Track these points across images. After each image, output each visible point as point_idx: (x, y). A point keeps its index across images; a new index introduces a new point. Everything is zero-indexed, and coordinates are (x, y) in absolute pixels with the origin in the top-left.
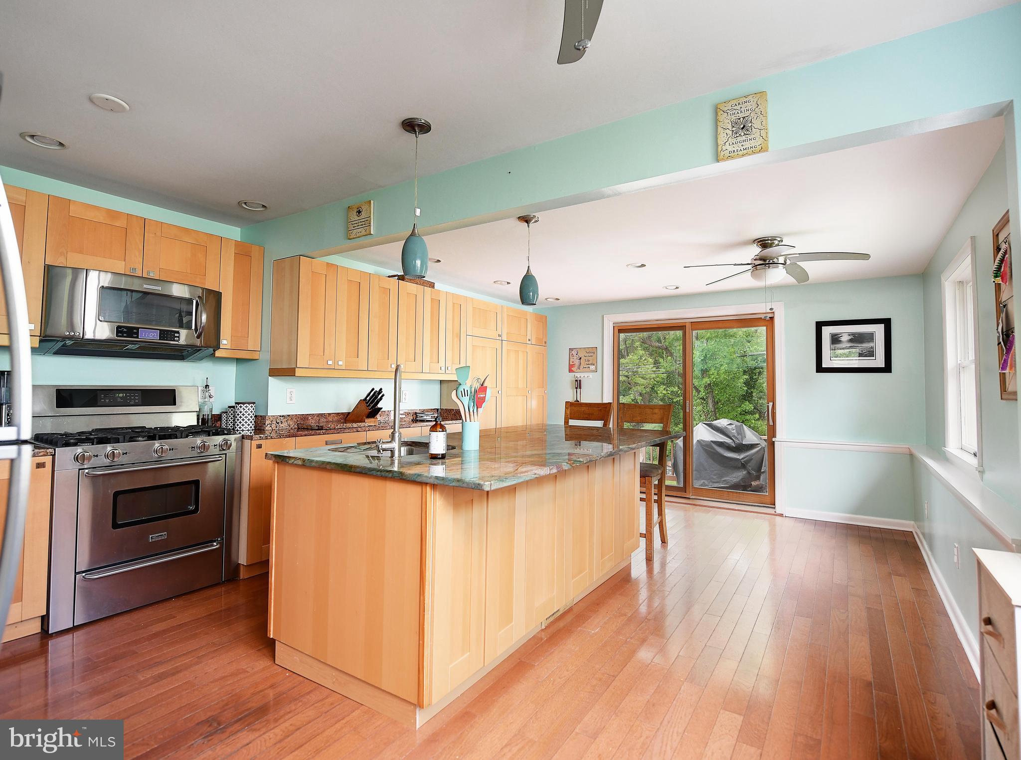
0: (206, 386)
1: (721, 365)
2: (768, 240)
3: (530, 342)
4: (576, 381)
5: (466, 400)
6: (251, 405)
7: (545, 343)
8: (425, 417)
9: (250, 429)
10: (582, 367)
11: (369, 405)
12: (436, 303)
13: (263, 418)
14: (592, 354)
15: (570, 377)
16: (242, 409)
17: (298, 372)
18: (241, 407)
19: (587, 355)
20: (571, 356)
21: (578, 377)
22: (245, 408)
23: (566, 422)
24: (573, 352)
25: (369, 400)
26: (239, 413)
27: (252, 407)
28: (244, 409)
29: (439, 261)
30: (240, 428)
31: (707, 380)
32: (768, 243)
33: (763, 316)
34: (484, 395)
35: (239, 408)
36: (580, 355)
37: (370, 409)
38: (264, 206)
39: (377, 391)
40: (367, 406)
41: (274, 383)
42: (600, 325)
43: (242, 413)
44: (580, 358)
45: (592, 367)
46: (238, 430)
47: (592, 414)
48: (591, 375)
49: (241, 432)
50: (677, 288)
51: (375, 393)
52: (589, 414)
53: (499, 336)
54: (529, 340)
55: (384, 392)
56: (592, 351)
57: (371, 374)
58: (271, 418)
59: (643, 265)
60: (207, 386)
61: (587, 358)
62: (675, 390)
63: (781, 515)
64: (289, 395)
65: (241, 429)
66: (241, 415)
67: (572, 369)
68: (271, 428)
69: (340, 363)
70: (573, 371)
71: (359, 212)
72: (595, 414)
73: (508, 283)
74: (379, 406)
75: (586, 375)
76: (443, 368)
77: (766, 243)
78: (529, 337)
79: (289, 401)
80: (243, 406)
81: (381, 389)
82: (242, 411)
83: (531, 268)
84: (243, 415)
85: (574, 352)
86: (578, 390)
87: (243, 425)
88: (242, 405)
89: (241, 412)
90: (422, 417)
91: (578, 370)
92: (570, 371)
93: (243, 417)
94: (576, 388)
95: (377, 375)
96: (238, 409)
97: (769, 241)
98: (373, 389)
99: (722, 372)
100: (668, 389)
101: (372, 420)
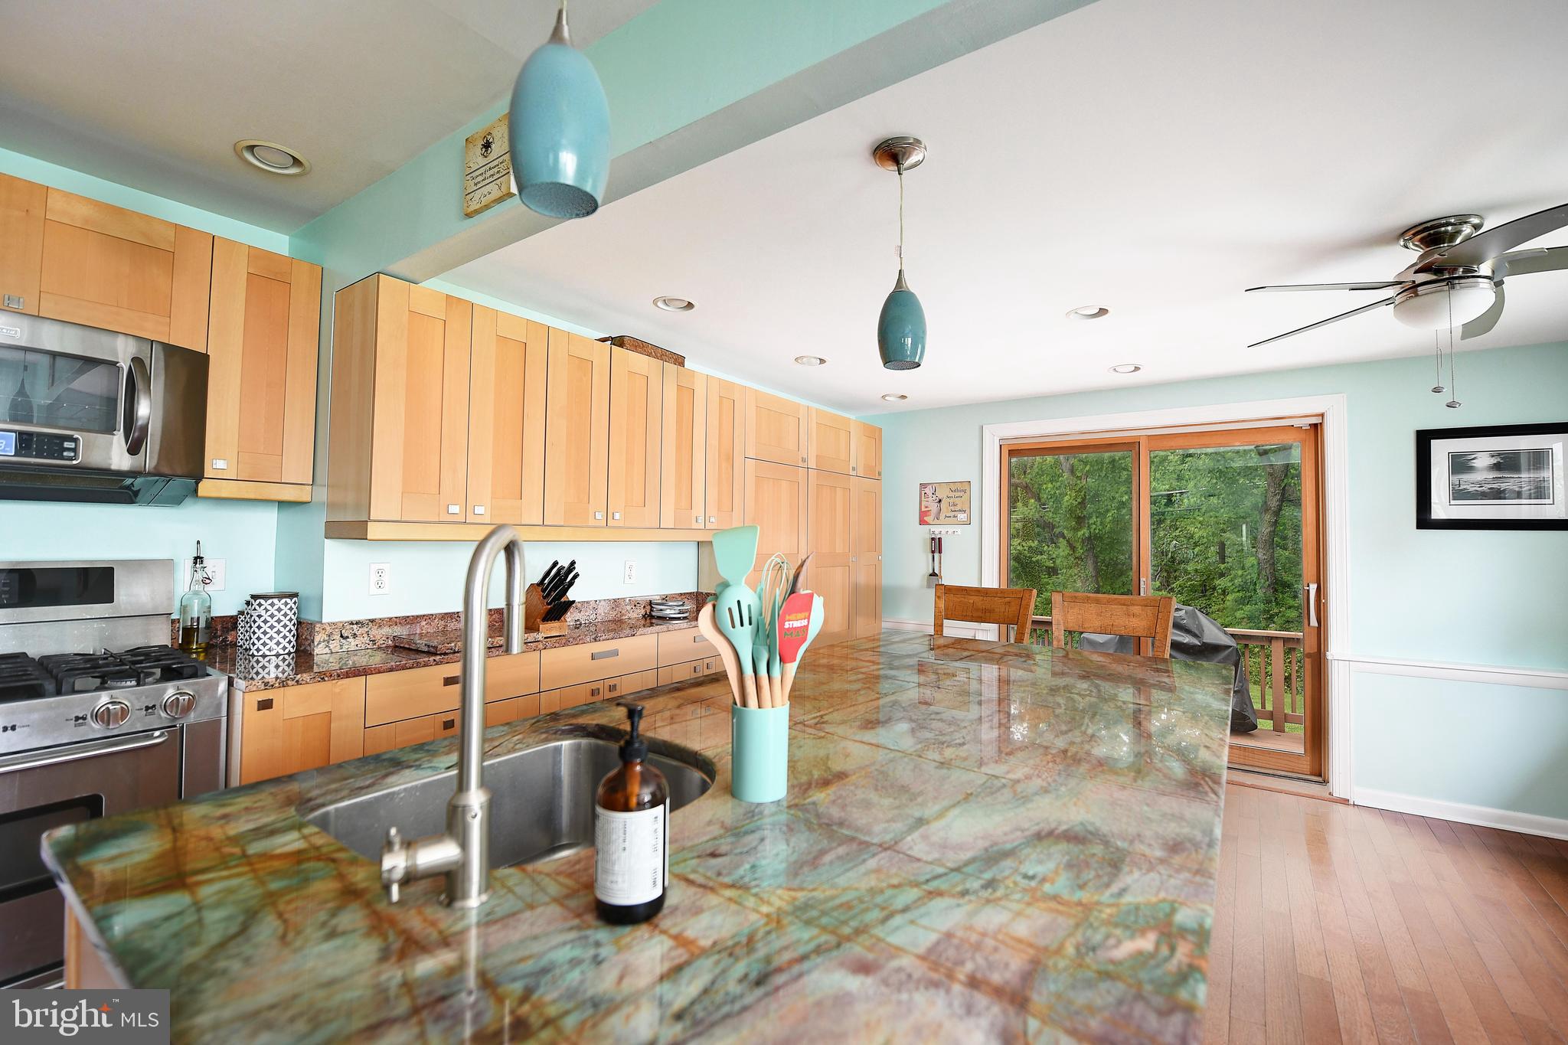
0: (196, 558)
1: (1108, 511)
2: (1448, 224)
3: (854, 473)
4: (933, 539)
5: (744, 638)
6: (283, 601)
7: (880, 474)
8: (668, 612)
9: (281, 652)
10: (942, 516)
11: (549, 594)
12: (686, 393)
13: (311, 626)
14: (961, 494)
15: (924, 533)
16: (262, 609)
17: (373, 531)
18: (260, 605)
19: (952, 494)
20: (923, 495)
21: (936, 532)
22: (269, 607)
23: (939, 627)
24: (927, 490)
25: (550, 583)
26: (257, 619)
27: (286, 604)
28: (267, 610)
29: (690, 305)
30: (258, 650)
31: (1084, 532)
32: (1446, 232)
33: (1297, 423)
34: (804, 623)
35: (257, 608)
36: (940, 494)
37: (548, 604)
38: (296, 162)
39: (562, 568)
40: (544, 598)
41: (336, 552)
42: (976, 443)
43: (262, 619)
44: (940, 501)
45: (962, 516)
46: (253, 656)
47: (991, 611)
48: (959, 529)
49: (260, 659)
50: (1137, 369)
51: (559, 570)
52: (985, 611)
53: (803, 460)
54: (854, 469)
55: (578, 569)
56: (961, 488)
57: (551, 534)
58: (328, 628)
59: (1103, 312)
60: (198, 559)
61: (951, 500)
62: (1033, 545)
63: (1345, 802)
64: (374, 578)
65: (261, 653)
66: (259, 622)
67: (925, 518)
68: (327, 650)
69: (479, 510)
70: (927, 523)
71: (487, 146)
72: (996, 610)
73: (822, 361)
74: (572, 594)
75: (951, 529)
76: (701, 519)
77: (1440, 233)
78: (853, 464)
79: (374, 590)
80: (266, 604)
81: (573, 563)
82: (263, 613)
83: (906, 276)
84: (265, 622)
85: (929, 491)
86: (937, 555)
87: (264, 644)
88: (262, 601)
89: (259, 616)
90: (661, 610)
91: (936, 521)
92: (922, 522)
93: (265, 627)
94: (933, 552)
95: (565, 533)
96: (255, 609)
97: (1450, 228)
98: (555, 564)
99: (1108, 520)
100: (1024, 544)
101: (555, 624)
